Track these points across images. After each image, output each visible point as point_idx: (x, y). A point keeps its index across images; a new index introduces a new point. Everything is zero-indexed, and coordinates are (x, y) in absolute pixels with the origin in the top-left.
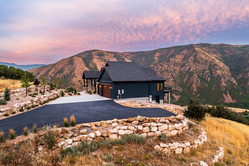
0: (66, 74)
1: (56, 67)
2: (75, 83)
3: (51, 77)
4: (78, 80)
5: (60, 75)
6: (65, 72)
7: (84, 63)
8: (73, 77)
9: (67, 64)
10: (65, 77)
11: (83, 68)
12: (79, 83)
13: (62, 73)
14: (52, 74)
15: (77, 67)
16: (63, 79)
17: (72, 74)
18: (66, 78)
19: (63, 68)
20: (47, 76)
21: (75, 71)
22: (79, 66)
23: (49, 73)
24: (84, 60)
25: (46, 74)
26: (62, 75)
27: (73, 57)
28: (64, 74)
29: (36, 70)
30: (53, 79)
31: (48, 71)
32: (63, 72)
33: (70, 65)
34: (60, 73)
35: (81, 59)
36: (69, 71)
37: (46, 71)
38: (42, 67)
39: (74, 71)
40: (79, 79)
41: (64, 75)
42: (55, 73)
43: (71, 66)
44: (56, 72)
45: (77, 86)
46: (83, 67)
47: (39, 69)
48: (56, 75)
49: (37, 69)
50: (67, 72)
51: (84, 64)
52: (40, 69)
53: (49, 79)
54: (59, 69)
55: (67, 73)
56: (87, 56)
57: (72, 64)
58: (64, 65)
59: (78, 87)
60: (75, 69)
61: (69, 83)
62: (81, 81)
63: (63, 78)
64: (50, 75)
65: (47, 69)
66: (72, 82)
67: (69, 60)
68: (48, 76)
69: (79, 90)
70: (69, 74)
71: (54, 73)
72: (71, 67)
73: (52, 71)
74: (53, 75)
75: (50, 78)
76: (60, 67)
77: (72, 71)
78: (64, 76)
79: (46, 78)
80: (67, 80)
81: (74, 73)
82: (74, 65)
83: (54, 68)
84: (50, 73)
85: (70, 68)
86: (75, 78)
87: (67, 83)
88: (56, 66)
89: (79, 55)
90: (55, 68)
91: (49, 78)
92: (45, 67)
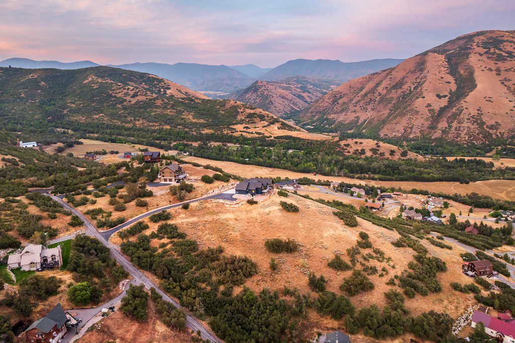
0: (407, 90)
1: (391, 76)
2: (418, 109)
3: (380, 95)
4: (427, 103)
5: (397, 92)
6: (405, 87)
7: (447, 66)
8: (417, 98)
9: (412, 69)
10: (404, 96)
11: (442, 78)
12: (427, 109)
13: (401, 88)
14: (383, 90)
15: (430, 77)
16: (401, 99)
17: (418, 91)
18: (405, 99)
19: (404, 78)
20: (375, 94)
21: (423, 86)
22: (435, 74)
23: (378, 88)
24: (449, 59)
25: (373, 91)
26: (400, 91)
27: (426, 53)
28: (403, 90)
29: (361, 80)
30: (383, 99)
31: (378, 85)
32: (403, 87)
33: (419, 71)
34: (397, 89)
35: (442, 57)
36: (414, 85)
37: (375, 85)
39: (421, 86)
40: (429, 102)
41: (403, 92)
42: (389, 88)
43: (419, 73)
44: (391, 85)
45: (422, 116)
46: (443, 76)
47: (365, 80)
48: (389, 91)
49: (363, 78)
50: (410, 87)
51: (446, 69)
52: (367, 78)
53: (376, 99)
54: (397, 80)
55: (409, 88)
56: (458, 49)
57: (422, 70)
58: (406, 72)
59: (422, 118)
60: (425, 81)
61: (408, 108)
62: (431, 106)
63: (401, 98)
64: (379, 93)
65: (376, 80)
66: (413, 107)
67: (418, 61)
68: (376, 94)
69: (424, 123)
70: (412, 90)
71: (387, 88)
72: (418, 77)
73: (384, 84)
74: (385, 91)
75: (379, 97)
76: (398, 75)
77: (420, 85)
78: (402, 94)
79: (373, 97)
80: (406, 102)
81: (421, 89)
82: (425, 72)
83: (388, 78)
84: (380, 89)
85: (416, 78)
86: (420, 99)
87: (404, 109)
88: (391, 74)
89: (437, 50)
90: (391, 78)
91: (376, 98)
92: (376, 75)
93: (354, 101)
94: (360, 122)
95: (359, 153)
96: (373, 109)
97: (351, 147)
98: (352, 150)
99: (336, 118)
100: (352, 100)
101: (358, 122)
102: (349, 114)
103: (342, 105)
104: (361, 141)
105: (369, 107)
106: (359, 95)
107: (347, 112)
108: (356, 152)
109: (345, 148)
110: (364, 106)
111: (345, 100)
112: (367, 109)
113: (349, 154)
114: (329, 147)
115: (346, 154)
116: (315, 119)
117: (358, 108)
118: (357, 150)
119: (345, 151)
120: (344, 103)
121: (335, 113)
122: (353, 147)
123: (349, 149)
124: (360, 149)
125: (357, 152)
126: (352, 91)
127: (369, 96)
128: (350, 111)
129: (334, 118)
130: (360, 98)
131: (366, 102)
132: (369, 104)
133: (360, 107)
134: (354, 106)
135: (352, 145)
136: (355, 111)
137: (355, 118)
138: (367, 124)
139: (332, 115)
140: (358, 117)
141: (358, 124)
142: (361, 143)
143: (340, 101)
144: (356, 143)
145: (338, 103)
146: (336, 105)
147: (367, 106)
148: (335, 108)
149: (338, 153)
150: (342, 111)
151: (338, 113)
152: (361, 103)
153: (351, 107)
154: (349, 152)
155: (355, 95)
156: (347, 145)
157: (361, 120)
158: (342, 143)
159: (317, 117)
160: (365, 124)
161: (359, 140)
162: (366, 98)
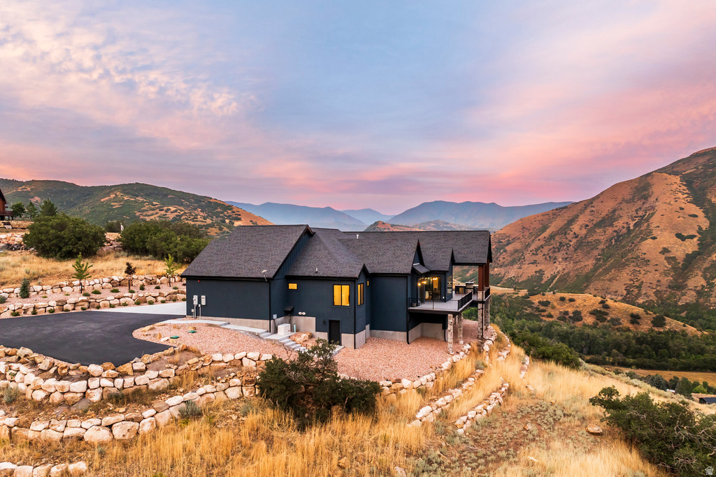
0: (623, 227)
1: (593, 209)
2: (646, 257)
3: (576, 237)
4: (662, 247)
5: (605, 232)
6: (619, 224)
7: (687, 191)
8: (644, 239)
9: (628, 197)
10: (619, 237)
11: (682, 209)
12: (664, 256)
13: (611, 225)
14: (581, 229)
15: (661, 207)
16: (614, 243)
17: (643, 228)
18: (621, 241)
19: (614, 211)
20: (567, 236)
21: (651, 221)
22: (669, 204)
23: (572, 227)
24: (688, 181)
25: (564, 231)
26: (610, 230)
27: (649, 175)
28: (616, 229)
29: (540, 218)
30: (582, 242)
31: (571, 222)
32: (615, 223)
33: (639, 199)
34: (604, 227)
35: (677, 179)
36: (633, 220)
37: (566, 222)
38: (557, 209)
39: (647, 220)
40: (665, 246)
41: (615, 231)
42: (591, 225)
43: (640, 203)
44: (594, 222)
45: (656, 268)
46: (683, 206)
47: (547, 217)
48: (591, 231)
49: (543, 215)
50: (627, 223)
51: (686, 195)
52: (551, 215)
53: (571, 243)
54: (604, 214)
55: (625, 225)
56: (700, 167)
57: (646, 198)
58: (618, 202)
59: (656, 270)
60: (653, 214)
61: (630, 255)
62: (669, 251)
63: (613, 241)
64: (575, 234)
65: (567, 215)
66: (638, 253)
67: (637, 185)
68: (571, 235)
69: (661, 278)
70: (632, 228)
71: (587, 226)
72: (640, 208)
73: (582, 220)
74: (584, 232)
75: (574, 241)
76: (606, 208)
77: (643, 220)
78: (615, 234)
79: (564, 240)
80: (624, 247)
81: (648, 225)
82: (652, 199)
83: (588, 211)
84: (576, 228)
85: (637, 211)
86: (649, 241)
87: (622, 258)
88: (593, 205)
89: (671, 169)
90: (592, 211)
91: (571, 241)
92: (565, 210)
93: (533, 247)
94: (545, 279)
95: (570, 317)
96: (566, 259)
97: (553, 308)
98: (555, 313)
99: (503, 273)
100: (529, 245)
101: (542, 279)
102: (526, 266)
103: (512, 254)
104: (570, 297)
105: (560, 256)
106: (540, 237)
107: (521, 264)
108: (564, 316)
109: (542, 308)
110: (551, 255)
111: (517, 245)
112: (555, 259)
113: (551, 320)
114: (510, 307)
115: (544, 318)
116: (468, 275)
117: (540, 257)
118: (566, 313)
119: (543, 314)
120: (516, 251)
121: (501, 266)
122: (558, 307)
123: (549, 310)
124: (571, 310)
125: (567, 317)
126: (527, 233)
127: (557, 238)
128: (527, 262)
129: (500, 274)
130: (543, 243)
131: (554, 247)
132: (559, 251)
133: (544, 255)
134: (533, 254)
135: (555, 304)
136: (535, 262)
137: (536, 272)
138: (557, 282)
139: (496, 269)
140: (541, 272)
141: (542, 282)
142: (572, 300)
143: (509, 248)
144: (562, 299)
145: (505, 251)
146: (501, 253)
147: (556, 255)
148: (501, 259)
149: (529, 317)
150: (512, 263)
151: (506, 266)
152: (545, 250)
153: (528, 256)
154: (550, 316)
155: (533, 238)
156: (546, 304)
157: (547, 276)
158: (536, 300)
159: (471, 272)
160: (554, 282)
161: (567, 296)
162: (552, 242)
